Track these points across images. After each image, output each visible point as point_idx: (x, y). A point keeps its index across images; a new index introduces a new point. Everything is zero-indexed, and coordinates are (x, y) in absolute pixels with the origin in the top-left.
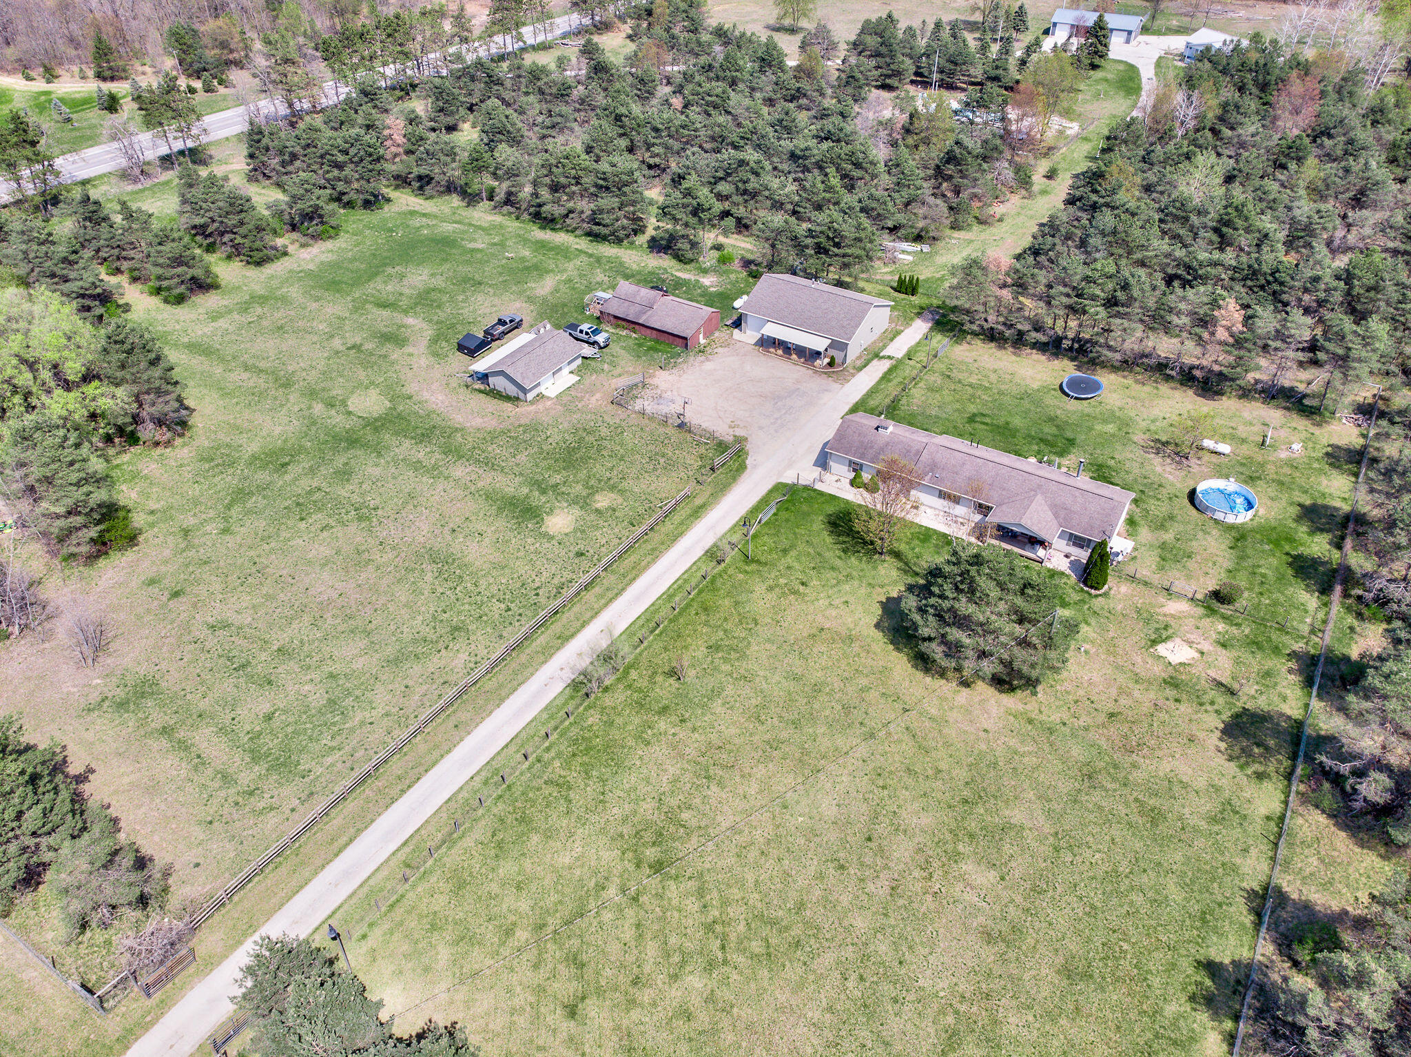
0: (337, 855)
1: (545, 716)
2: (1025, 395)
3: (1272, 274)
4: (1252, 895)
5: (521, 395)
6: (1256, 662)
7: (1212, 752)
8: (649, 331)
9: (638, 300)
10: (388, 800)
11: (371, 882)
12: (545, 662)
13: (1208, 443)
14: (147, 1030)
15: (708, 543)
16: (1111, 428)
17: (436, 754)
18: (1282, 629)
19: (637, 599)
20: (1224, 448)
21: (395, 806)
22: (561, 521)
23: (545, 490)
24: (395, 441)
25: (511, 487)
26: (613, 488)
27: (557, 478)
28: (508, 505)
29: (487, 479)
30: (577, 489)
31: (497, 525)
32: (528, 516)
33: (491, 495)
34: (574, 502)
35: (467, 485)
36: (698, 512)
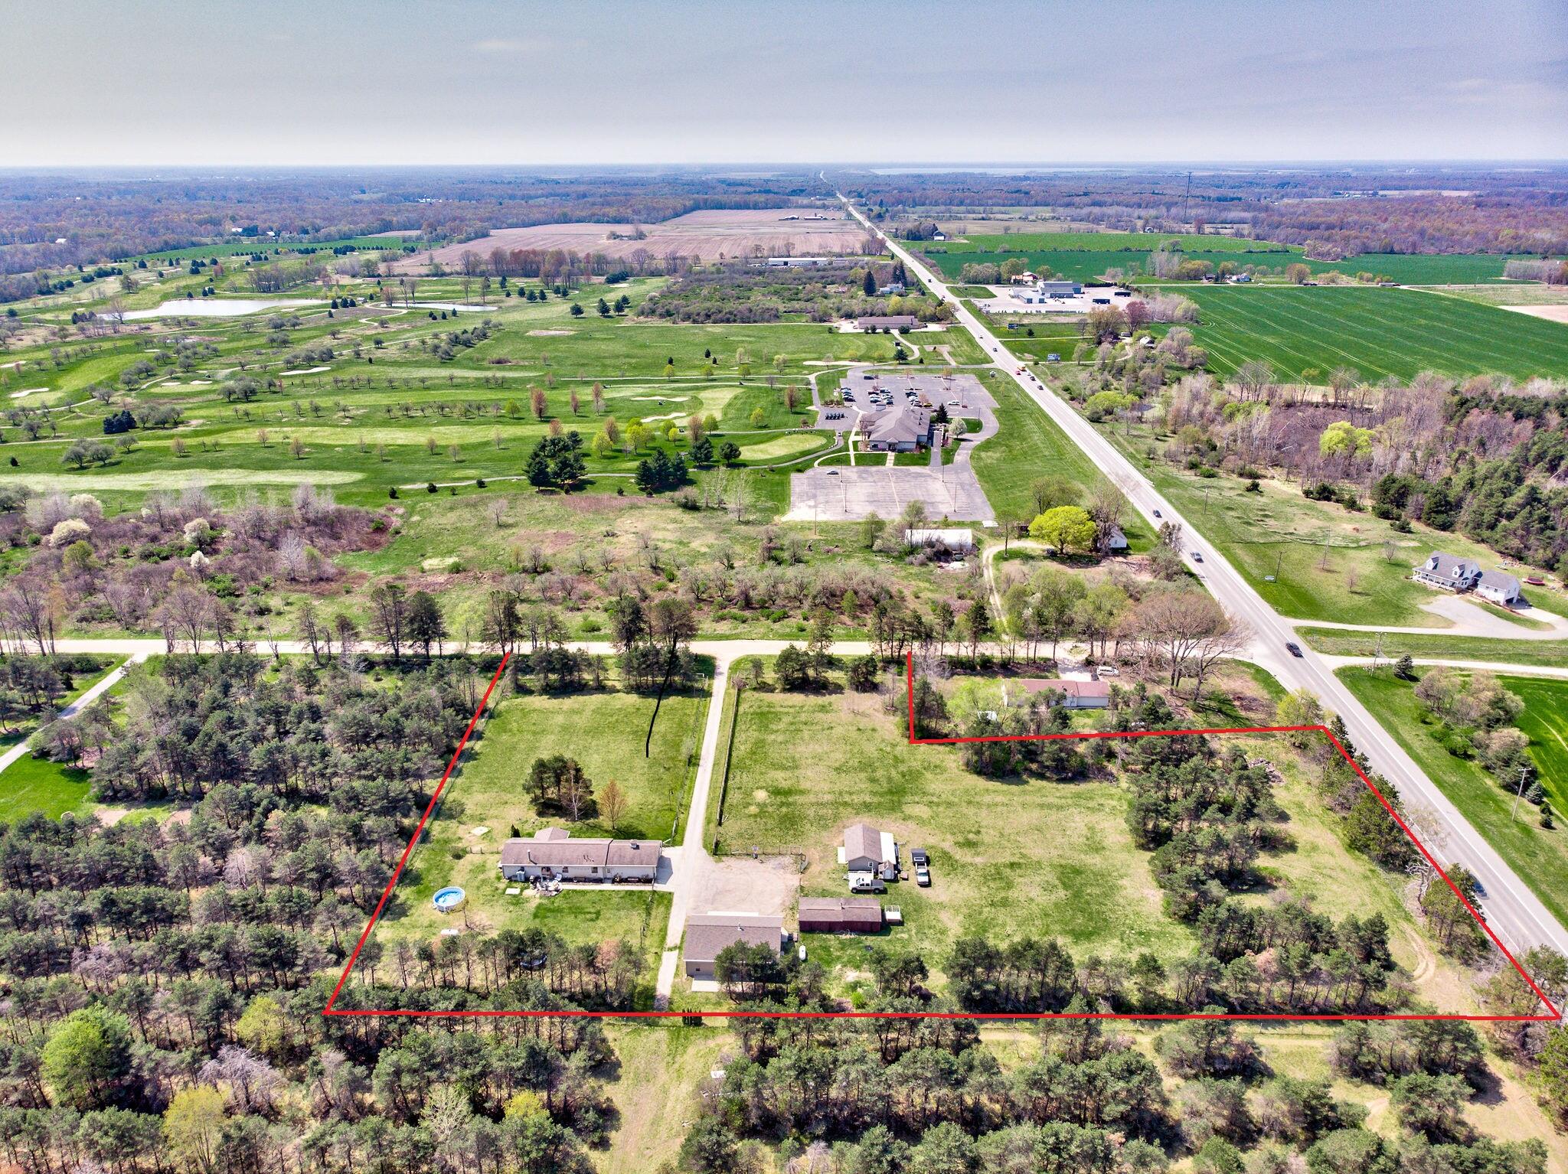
22: (761, 795)
23: (782, 804)
24: (876, 800)
25: (799, 799)
26: (755, 816)
27: (784, 810)
28: (789, 792)
29: (812, 798)
30: (770, 809)
31: (785, 785)
32: (776, 792)
33: (802, 792)
34: (765, 805)
35: (816, 794)
36: (708, 821)
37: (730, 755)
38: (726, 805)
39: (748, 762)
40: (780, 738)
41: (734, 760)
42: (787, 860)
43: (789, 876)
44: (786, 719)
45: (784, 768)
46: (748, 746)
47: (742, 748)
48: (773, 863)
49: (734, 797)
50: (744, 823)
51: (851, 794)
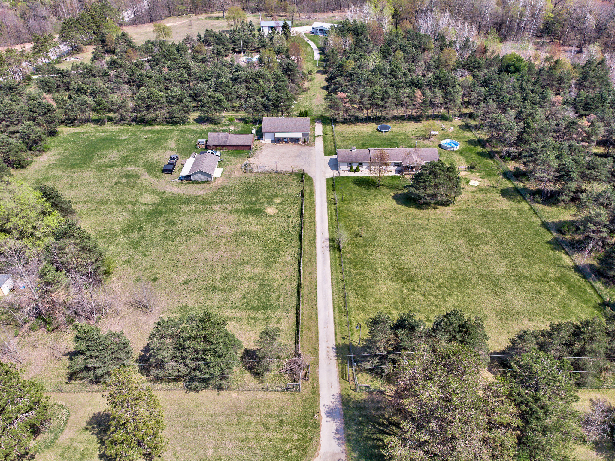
0: (317, 320)
1: (333, 261)
2: (370, 135)
3: (417, 82)
4: (541, 225)
5: (209, 179)
6: (493, 179)
7: (505, 201)
8: (232, 148)
9: (220, 137)
10: (314, 301)
11: (337, 321)
12: (315, 248)
13: (432, 133)
14: (319, 387)
15: (325, 200)
16: (402, 137)
17: (313, 283)
18: (491, 170)
19: (322, 222)
20: (437, 133)
21: (318, 301)
22: (271, 210)
23: (254, 204)
24: (177, 207)
25: (241, 207)
26: (276, 196)
27: (254, 199)
28: (247, 212)
29: (229, 207)
30: (264, 200)
31: (251, 218)
32: (258, 212)
33: (237, 211)
34: (268, 204)
35: (224, 211)
36: (312, 194)
37: (300, 249)
38: (299, 204)
39: (282, 240)
40: (247, 269)
41: (296, 243)
42: (256, 170)
43: (256, 163)
44: (236, 297)
45: (248, 234)
46: (281, 260)
47: (288, 258)
48: (266, 169)
49: (294, 210)
50: (285, 192)
51: (196, 211)
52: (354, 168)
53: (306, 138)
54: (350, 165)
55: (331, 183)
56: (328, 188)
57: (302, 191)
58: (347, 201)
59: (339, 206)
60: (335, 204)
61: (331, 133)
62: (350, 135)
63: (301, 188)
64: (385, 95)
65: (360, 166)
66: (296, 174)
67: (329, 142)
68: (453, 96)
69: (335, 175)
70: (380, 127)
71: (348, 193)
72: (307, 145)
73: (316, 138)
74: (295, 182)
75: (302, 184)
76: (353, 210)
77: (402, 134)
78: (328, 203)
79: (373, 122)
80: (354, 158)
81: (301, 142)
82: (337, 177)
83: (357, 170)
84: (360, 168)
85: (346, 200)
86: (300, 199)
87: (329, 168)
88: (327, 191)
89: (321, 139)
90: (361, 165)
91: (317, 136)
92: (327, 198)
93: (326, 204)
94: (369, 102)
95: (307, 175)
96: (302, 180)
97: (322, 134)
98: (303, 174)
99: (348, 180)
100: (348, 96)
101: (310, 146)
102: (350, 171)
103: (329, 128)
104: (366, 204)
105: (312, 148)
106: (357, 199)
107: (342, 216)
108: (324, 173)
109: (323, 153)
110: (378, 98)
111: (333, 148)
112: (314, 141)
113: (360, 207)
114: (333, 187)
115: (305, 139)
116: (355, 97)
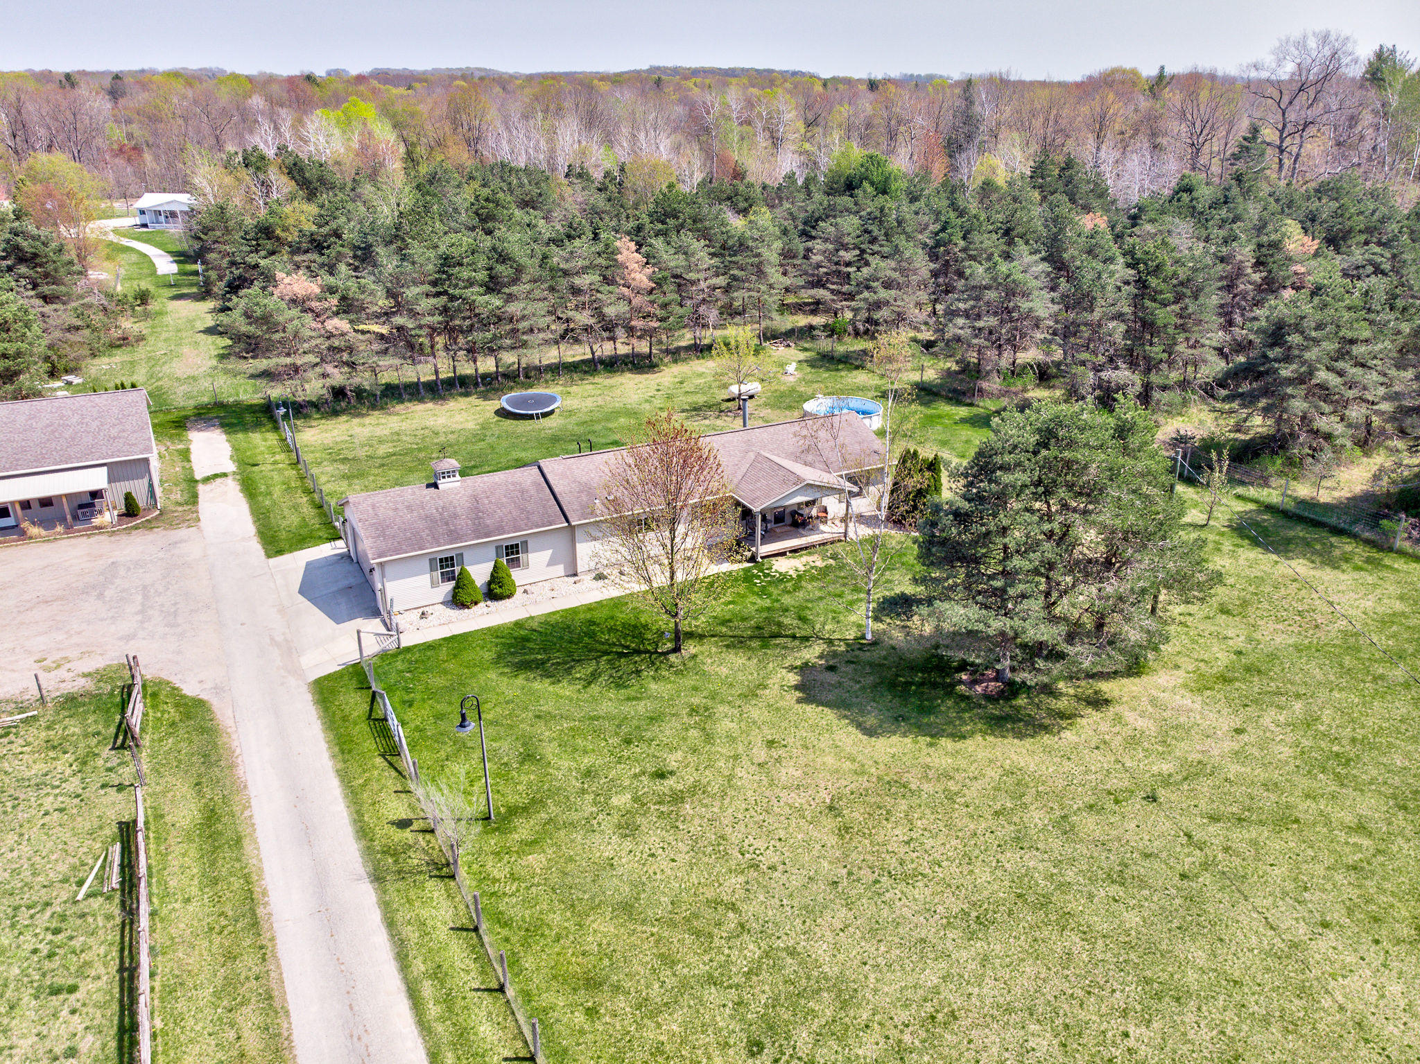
2: (476, 437)
13: (737, 389)
20: (756, 388)
36: (221, 832)
52: (479, 573)
53: (138, 489)
54: (447, 566)
55: (355, 704)
56: (343, 746)
57: (127, 831)
58: (525, 810)
59: (484, 878)
60: (444, 871)
61: (281, 457)
62: (382, 450)
63: (114, 807)
64: (500, 268)
65: (515, 563)
66: (71, 702)
67: (277, 491)
68: (758, 255)
69: (372, 647)
70: (508, 401)
71: (507, 749)
72: (149, 526)
73: (201, 488)
74: (63, 764)
75: (127, 774)
76: (616, 887)
77: (616, 414)
78: (378, 878)
79: (467, 395)
80: (463, 523)
81: (106, 518)
82: (384, 656)
83: (496, 590)
84: (517, 575)
85: (513, 811)
86: (107, 911)
87: (314, 619)
88: (345, 777)
89: (232, 487)
90: (513, 552)
91: (207, 480)
92: (363, 832)
93: (367, 894)
94: (433, 301)
95: (156, 692)
96: (125, 739)
97: (230, 467)
98: (128, 690)
99: (468, 656)
100: (332, 290)
101: (173, 524)
102: (458, 600)
103: (262, 441)
104: (677, 798)
105: (183, 533)
106: (589, 774)
107: (557, 977)
108: (289, 650)
109: (256, 548)
110: (471, 283)
111: (308, 511)
112: (194, 499)
113: (653, 838)
114: (379, 725)
115: (129, 498)
116: (362, 289)
